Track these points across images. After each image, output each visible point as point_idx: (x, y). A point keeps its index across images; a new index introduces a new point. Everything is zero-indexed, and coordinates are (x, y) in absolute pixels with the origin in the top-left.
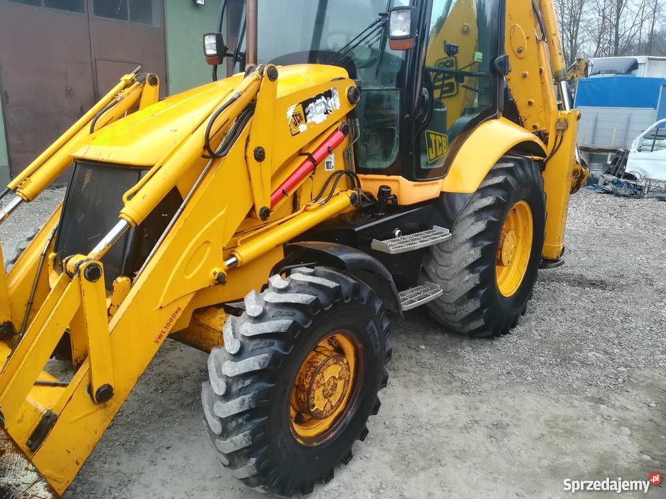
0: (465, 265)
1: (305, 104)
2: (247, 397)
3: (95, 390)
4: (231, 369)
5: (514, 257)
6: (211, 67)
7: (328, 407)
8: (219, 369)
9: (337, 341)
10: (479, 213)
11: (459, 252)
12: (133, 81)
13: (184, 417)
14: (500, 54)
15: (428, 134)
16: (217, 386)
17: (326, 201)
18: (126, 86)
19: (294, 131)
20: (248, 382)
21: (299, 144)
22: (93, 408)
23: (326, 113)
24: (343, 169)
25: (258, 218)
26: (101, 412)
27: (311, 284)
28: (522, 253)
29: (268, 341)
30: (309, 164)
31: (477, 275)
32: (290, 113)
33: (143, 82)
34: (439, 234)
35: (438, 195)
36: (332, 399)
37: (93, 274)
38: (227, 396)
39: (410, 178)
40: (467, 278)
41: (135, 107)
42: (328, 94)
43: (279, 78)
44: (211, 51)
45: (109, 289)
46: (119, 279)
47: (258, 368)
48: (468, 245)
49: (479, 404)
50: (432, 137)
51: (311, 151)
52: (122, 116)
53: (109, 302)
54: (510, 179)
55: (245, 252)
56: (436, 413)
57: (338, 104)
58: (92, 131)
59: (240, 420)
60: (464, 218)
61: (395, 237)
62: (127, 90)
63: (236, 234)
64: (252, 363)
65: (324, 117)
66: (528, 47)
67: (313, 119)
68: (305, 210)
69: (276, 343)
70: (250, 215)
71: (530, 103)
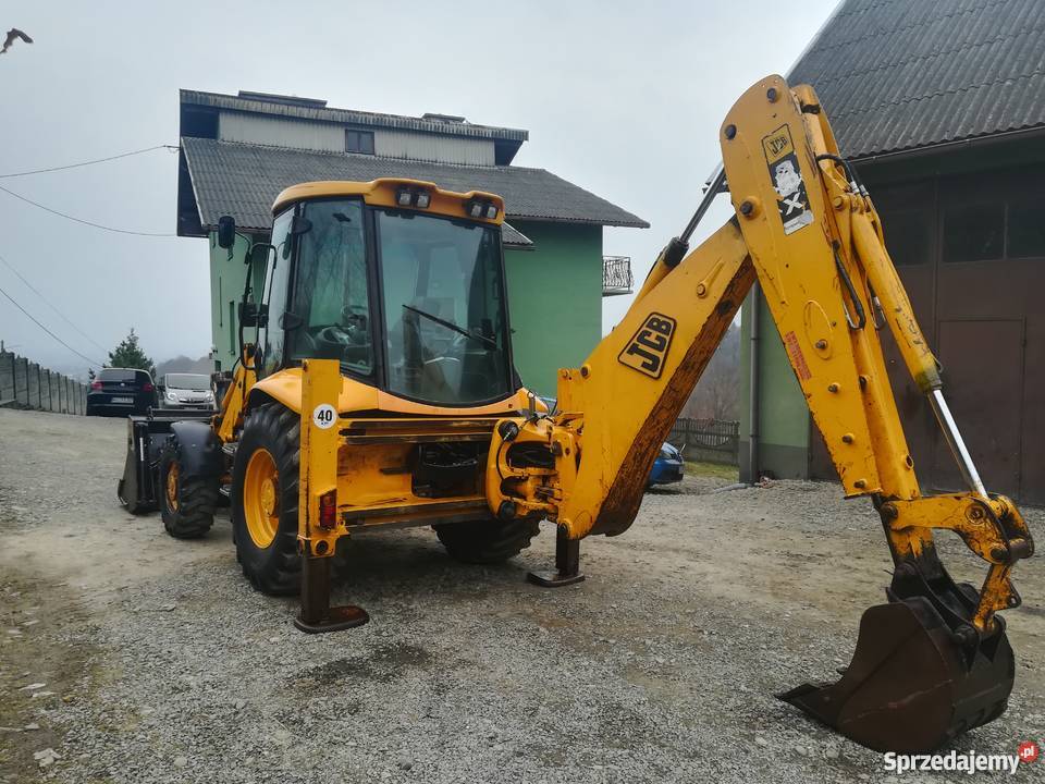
71: (848, 440)
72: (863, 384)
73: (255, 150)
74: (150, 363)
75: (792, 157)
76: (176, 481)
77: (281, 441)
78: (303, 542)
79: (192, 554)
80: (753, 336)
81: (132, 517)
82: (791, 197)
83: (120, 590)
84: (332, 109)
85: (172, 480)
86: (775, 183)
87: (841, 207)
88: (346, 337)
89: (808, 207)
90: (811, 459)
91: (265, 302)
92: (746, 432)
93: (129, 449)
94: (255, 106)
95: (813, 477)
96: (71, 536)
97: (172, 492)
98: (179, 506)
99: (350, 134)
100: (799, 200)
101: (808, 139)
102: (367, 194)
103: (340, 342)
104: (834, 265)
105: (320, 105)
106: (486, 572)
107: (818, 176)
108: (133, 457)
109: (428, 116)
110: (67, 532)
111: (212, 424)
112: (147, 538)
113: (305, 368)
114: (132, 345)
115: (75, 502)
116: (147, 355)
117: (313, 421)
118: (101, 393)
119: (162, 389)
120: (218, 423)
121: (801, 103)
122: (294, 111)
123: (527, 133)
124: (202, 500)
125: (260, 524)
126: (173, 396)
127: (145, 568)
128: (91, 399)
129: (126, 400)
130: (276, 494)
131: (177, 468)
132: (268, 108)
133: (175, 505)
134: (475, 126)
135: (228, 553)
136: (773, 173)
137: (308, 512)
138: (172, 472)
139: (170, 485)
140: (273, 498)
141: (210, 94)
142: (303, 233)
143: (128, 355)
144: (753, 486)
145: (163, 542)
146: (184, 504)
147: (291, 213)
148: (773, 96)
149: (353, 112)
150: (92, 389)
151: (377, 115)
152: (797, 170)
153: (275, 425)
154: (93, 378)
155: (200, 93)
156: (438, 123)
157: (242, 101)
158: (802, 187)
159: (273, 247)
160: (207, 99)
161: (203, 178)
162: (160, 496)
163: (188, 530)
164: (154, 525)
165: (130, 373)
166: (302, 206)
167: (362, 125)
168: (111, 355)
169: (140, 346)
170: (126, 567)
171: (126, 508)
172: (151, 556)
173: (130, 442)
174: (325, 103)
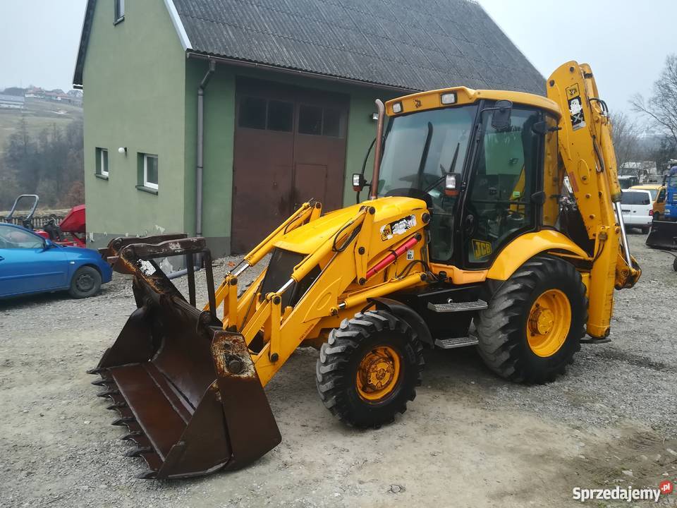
0: (498, 327)
1: (392, 224)
2: (334, 364)
3: (271, 354)
4: (329, 351)
5: (552, 329)
6: (356, 192)
7: (379, 385)
8: (324, 351)
9: (389, 353)
10: (511, 294)
11: (495, 318)
12: (308, 206)
13: (312, 392)
14: (538, 190)
15: (474, 242)
16: (323, 359)
17: (405, 277)
18: (305, 209)
19: (384, 238)
20: (335, 358)
21: (387, 245)
22: (270, 364)
23: (406, 228)
24: (420, 259)
25: (357, 284)
26: (272, 367)
27: (373, 318)
28: (563, 328)
29: (347, 340)
30: (393, 256)
31: (506, 335)
32: (382, 230)
33: (313, 206)
34: (481, 305)
35: (484, 280)
36: (382, 381)
37: (277, 301)
38: (326, 364)
39: (460, 268)
40: (500, 336)
41: (307, 221)
42: (409, 218)
43: (376, 213)
44: (356, 184)
45: (283, 311)
46: (288, 307)
47: (340, 351)
48: (501, 314)
49: (489, 415)
50: (478, 243)
51: (394, 249)
52: (300, 225)
53: (282, 318)
54: (539, 273)
55: (351, 301)
56: (458, 414)
57: (415, 223)
58: (285, 233)
59: (330, 376)
60: (500, 297)
61: (447, 303)
62: (305, 211)
63: (344, 292)
64: (338, 349)
65: (405, 231)
66: (591, 176)
67: (397, 232)
68: (390, 282)
69: (351, 342)
70: (355, 281)
71: (591, 217)
72: (600, 194)
75: (578, 98)
80: (200, 166)
82: (577, 115)
86: (570, 108)
87: (597, 121)
89: (583, 120)
100: (580, 117)
101: (586, 90)
104: (593, 146)
107: (589, 107)
121: (584, 73)
136: (570, 104)
148: (572, 69)
152: (580, 104)
158: (582, 111)
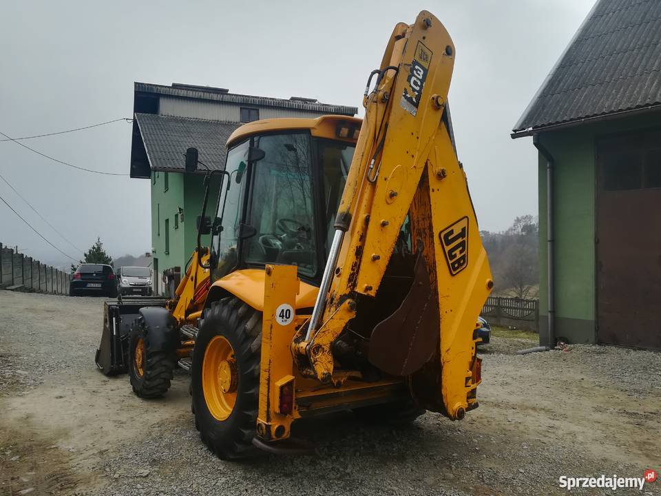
73: (183, 120)
74: (110, 260)
76: (143, 354)
77: (240, 331)
78: (264, 426)
79: (157, 415)
80: (549, 239)
81: (105, 378)
83: (101, 453)
84: (233, 95)
85: (139, 352)
88: (278, 243)
90: (597, 329)
91: (219, 216)
92: (545, 309)
93: (105, 326)
94: (183, 93)
95: (599, 342)
96: (61, 397)
97: (139, 362)
98: (145, 373)
99: (243, 110)
102: (313, 128)
103: (274, 247)
105: (224, 92)
106: (394, 432)
108: (107, 332)
109: (293, 99)
110: (58, 393)
111: (167, 307)
112: (119, 398)
113: (269, 273)
114: (99, 248)
115: (63, 365)
116: (108, 254)
117: (275, 319)
118: (80, 280)
119: (119, 277)
120: (173, 306)
122: (207, 96)
123: (357, 109)
124: (164, 369)
125: (216, 398)
126: (126, 282)
127: (120, 429)
128: (73, 285)
129: (97, 285)
130: (232, 374)
131: (142, 343)
132: (191, 94)
133: (141, 373)
134: (323, 105)
135: (183, 413)
137: (268, 399)
138: (139, 346)
139: (137, 356)
140: (229, 378)
141: (154, 85)
142: (258, 160)
143: (96, 255)
144: (553, 349)
145: (131, 402)
146: (149, 372)
147: (247, 144)
149: (246, 96)
150: (74, 278)
151: (261, 98)
153: (234, 317)
154: (75, 269)
155: (148, 84)
156: (300, 103)
157: (174, 90)
159: (228, 173)
160: (152, 89)
161: (150, 138)
162: (129, 363)
163: (151, 391)
164: (123, 386)
165: (99, 267)
166: (256, 139)
167: (251, 105)
168: (85, 255)
169: (104, 249)
170: (104, 429)
171: (102, 371)
172: (124, 417)
173: (105, 321)
174: (228, 91)
